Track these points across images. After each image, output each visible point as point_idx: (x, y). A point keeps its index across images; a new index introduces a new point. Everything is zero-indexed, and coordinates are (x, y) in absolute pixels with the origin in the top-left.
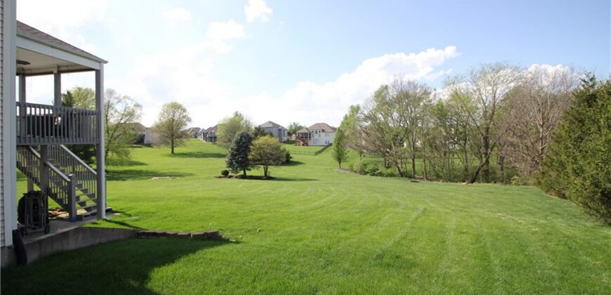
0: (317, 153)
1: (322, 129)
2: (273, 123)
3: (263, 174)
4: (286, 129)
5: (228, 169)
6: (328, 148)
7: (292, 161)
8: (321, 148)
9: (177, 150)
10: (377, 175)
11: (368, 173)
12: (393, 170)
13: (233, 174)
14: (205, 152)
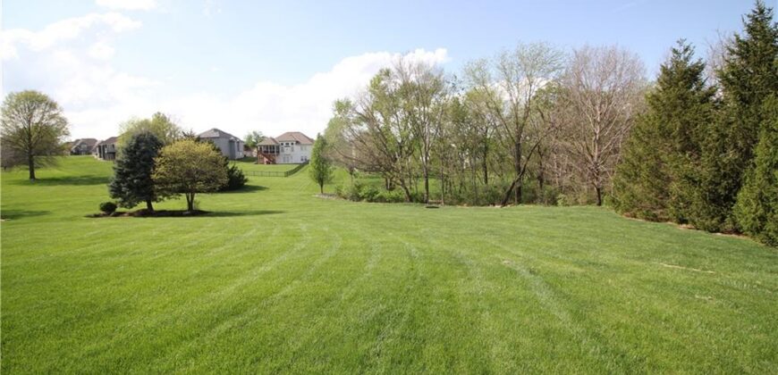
0: (288, 174)
1: (297, 140)
2: (221, 132)
3: (185, 206)
4: (242, 142)
5: (113, 201)
6: (305, 167)
7: (247, 186)
8: (295, 167)
9: (39, 173)
10: (376, 201)
11: (363, 197)
12: (399, 191)
13: (123, 210)
14: (96, 175)
